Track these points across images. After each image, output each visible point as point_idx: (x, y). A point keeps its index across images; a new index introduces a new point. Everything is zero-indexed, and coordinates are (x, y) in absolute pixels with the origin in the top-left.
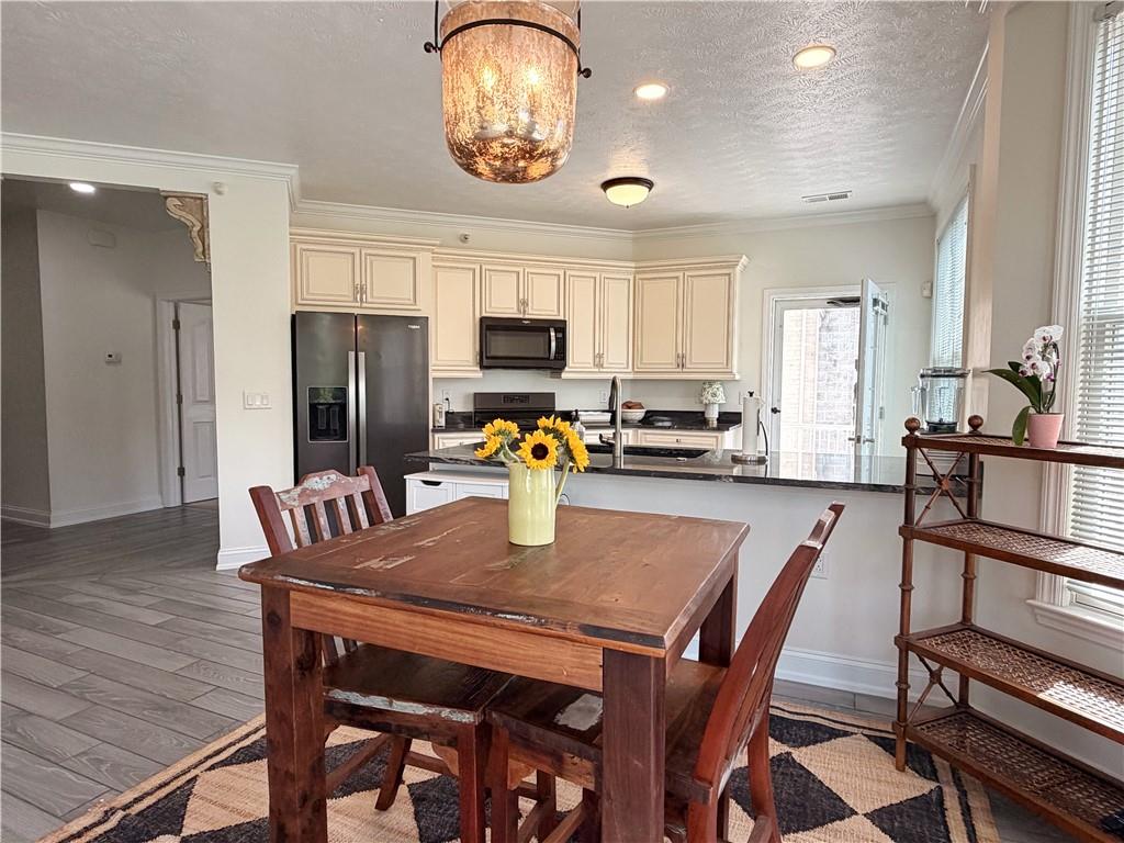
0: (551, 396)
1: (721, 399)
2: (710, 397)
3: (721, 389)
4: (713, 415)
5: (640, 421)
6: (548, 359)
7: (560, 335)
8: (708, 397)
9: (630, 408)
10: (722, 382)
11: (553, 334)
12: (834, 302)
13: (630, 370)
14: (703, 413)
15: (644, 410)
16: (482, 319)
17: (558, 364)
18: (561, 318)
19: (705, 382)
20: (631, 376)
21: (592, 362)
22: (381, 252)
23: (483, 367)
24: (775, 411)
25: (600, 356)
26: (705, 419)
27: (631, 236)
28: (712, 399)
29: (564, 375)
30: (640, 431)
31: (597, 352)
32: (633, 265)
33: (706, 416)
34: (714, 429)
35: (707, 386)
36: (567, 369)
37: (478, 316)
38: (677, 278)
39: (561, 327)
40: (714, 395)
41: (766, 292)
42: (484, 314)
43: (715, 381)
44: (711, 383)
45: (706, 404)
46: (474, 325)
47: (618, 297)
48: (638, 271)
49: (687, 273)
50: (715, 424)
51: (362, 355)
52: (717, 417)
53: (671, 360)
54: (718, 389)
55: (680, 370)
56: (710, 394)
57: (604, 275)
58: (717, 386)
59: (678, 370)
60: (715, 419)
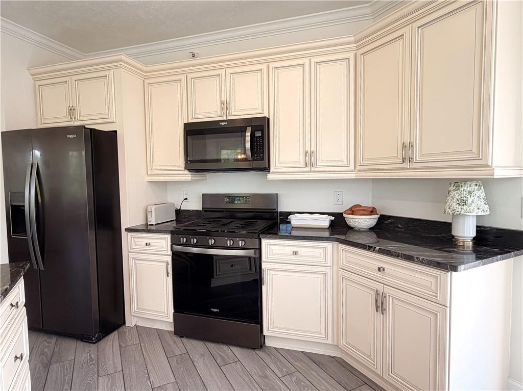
1: (475, 208)
2: (455, 206)
7: (259, 134)
9: (357, 213)
13: (352, 167)
16: (187, 125)
18: (265, 115)
19: (448, 182)
20: (353, 176)
26: (453, 237)
27: (368, 10)
28: (459, 209)
29: (270, 176)
31: (308, 149)
35: (452, 188)
36: (272, 169)
38: (403, 36)
39: (259, 125)
40: (463, 202)
43: (465, 181)
44: (458, 183)
50: (471, 246)
52: (474, 235)
53: (397, 153)
54: (470, 193)
55: (407, 165)
56: (455, 199)
57: (314, 60)
58: (469, 189)
59: (403, 165)
60: (469, 240)
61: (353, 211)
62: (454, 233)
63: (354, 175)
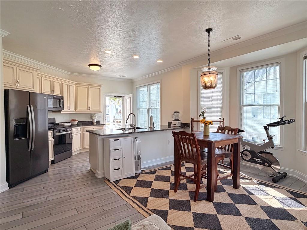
0: (54, 119)
4: (95, 122)
5: (76, 125)
8: (94, 117)
9: (74, 121)
12: (116, 96)
13: (75, 111)
14: (92, 121)
21: (67, 108)
22: (25, 70)
24: (105, 120)
25: (69, 107)
29: (62, 112)
32: (75, 82)
33: (93, 122)
34: (95, 125)
38: (87, 88)
39: (62, 98)
41: (104, 93)
44: (95, 114)
45: (93, 119)
48: (76, 84)
49: (90, 87)
50: (95, 124)
51: (32, 106)
53: (86, 108)
57: (69, 84)
59: (88, 111)
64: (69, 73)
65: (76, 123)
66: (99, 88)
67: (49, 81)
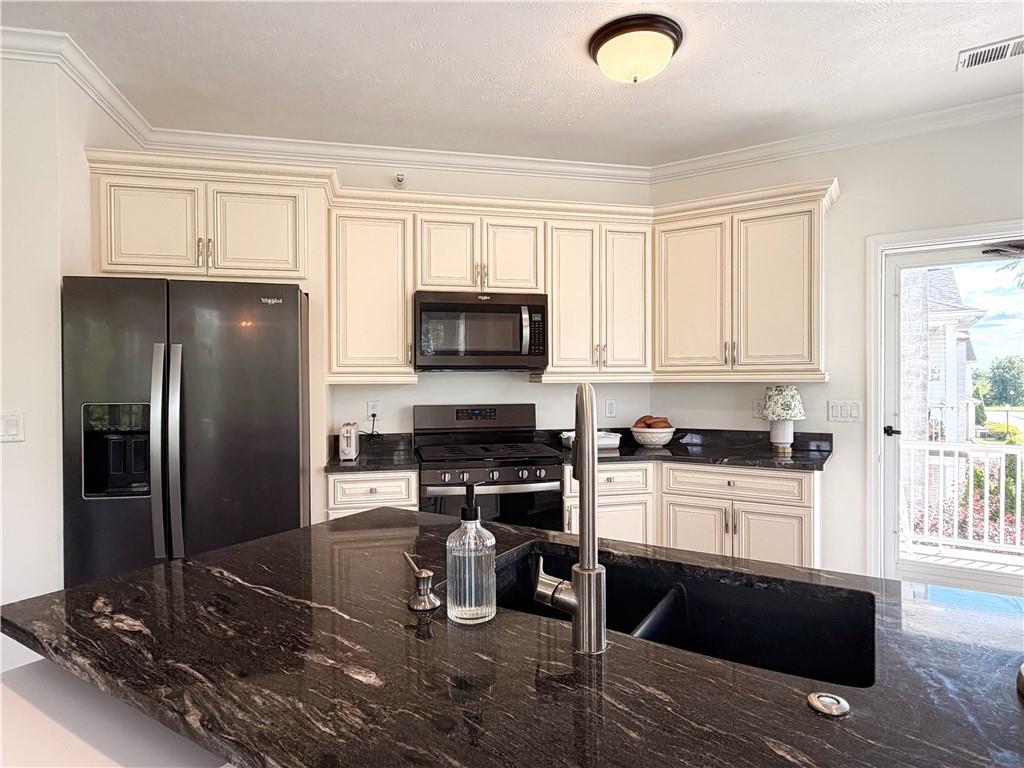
0: (530, 409)
1: (798, 412)
2: (779, 410)
3: (798, 397)
4: (785, 438)
6: (519, 353)
7: (537, 317)
8: (775, 410)
9: (649, 426)
10: (799, 386)
11: (525, 316)
12: (995, 250)
13: (649, 368)
14: (767, 434)
15: (673, 430)
16: (418, 295)
17: (536, 360)
18: (541, 291)
19: (769, 386)
20: (650, 379)
21: (588, 357)
22: (240, 189)
23: (420, 368)
24: (889, 431)
25: (601, 348)
26: (772, 444)
27: (648, 174)
28: (784, 414)
29: (545, 378)
30: (666, 465)
31: (596, 342)
32: (651, 211)
34: (786, 467)
35: (773, 392)
36: (549, 368)
37: (410, 292)
38: (721, 225)
39: (538, 305)
40: (787, 407)
41: (871, 242)
42: (420, 288)
43: (788, 385)
44: (780, 388)
45: (772, 422)
46: (406, 303)
47: (627, 257)
48: (658, 219)
49: (737, 217)
50: (790, 452)
51: (177, 349)
52: (792, 441)
53: (714, 351)
54: (792, 397)
55: (728, 367)
56: (779, 405)
57: (605, 227)
58: (792, 393)
59: (725, 368)
60: (789, 446)
61: (647, 422)
62: (772, 440)
63: (652, 378)
64: (644, 172)
65: (661, 436)
66: (806, 207)
67: (465, 227)
